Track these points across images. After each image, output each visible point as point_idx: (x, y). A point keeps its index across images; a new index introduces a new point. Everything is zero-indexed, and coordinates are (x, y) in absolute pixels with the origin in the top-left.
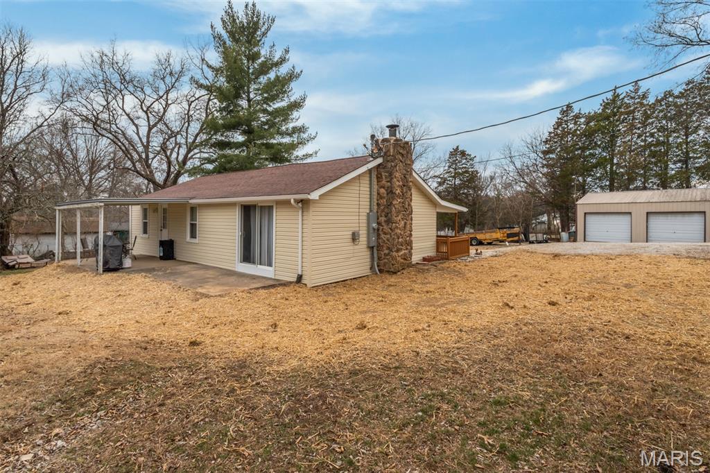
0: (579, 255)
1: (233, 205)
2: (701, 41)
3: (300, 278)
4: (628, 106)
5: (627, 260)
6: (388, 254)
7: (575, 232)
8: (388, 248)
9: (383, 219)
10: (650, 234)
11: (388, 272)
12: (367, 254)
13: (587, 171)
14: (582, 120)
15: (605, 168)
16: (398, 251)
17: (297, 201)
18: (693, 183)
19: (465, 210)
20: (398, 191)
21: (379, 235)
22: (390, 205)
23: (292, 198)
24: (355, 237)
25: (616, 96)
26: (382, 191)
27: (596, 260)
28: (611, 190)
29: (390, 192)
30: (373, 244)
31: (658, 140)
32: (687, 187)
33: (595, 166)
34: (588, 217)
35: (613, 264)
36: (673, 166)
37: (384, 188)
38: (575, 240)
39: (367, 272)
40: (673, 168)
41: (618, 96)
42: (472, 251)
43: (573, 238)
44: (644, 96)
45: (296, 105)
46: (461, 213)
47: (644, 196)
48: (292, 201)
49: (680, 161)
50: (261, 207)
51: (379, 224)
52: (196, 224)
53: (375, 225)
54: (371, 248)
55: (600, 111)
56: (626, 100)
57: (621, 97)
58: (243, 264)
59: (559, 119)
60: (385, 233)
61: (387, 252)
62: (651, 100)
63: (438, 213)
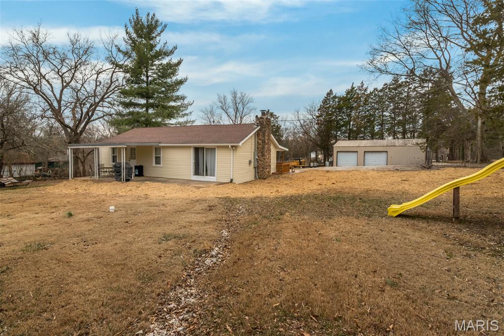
0: (336, 171)
1: (190, 147)
2: (387, 72)
3: (232, 180)
4: (358, 94)
5: (355, 172)
6: (263, 170)
7: (333, 162)
8: (263, 168)
9: (260, 154)
10: (366, 162)
11: (262, 178)
12: (253, 170)
13: (338, 128)
14: (337, 100)
15: (347, 127)
16: (266, 169)
17: (232, 147)
18: (385, 137)
19: (287, 150)
20: (266, 142)
21: (258, 162)
22: (263, 148)
23: (230, 145)
24: (250, 162)
25: (353, 88)
26: (260, 141)
27: (344, 173)
28: (349, 139)
29: (264, 142)
30: (256, 166)
31: (370, 114)
32: (382, 139)
33: (343, 126)
34: (339, 154)
35: (350, 174)
36: (377, 127)
37: (260, 140)
38: (332, 166)
39: (253, 179)
40: (377, 129)
41: (354, 88)
42: (291, 171)
43: (331, 164)
44: (366, 90)
45: (181, 82)
46: (285, 151)
47: (364, 143)
48: (230, 146)
49: (380, 125)
50: (206, 149)
51: (258, 157)
52: (160, 157)
53: (257, 157)
54: (255, 168)
55: (345, 96)
56: (357, 91)
57: (355, 89)
58: (195, 176)
59: (325, 97)
60: (261, 161)
61: (262, 169)
62: (368, 92)
63: (277, 152)
